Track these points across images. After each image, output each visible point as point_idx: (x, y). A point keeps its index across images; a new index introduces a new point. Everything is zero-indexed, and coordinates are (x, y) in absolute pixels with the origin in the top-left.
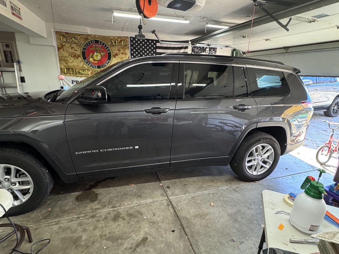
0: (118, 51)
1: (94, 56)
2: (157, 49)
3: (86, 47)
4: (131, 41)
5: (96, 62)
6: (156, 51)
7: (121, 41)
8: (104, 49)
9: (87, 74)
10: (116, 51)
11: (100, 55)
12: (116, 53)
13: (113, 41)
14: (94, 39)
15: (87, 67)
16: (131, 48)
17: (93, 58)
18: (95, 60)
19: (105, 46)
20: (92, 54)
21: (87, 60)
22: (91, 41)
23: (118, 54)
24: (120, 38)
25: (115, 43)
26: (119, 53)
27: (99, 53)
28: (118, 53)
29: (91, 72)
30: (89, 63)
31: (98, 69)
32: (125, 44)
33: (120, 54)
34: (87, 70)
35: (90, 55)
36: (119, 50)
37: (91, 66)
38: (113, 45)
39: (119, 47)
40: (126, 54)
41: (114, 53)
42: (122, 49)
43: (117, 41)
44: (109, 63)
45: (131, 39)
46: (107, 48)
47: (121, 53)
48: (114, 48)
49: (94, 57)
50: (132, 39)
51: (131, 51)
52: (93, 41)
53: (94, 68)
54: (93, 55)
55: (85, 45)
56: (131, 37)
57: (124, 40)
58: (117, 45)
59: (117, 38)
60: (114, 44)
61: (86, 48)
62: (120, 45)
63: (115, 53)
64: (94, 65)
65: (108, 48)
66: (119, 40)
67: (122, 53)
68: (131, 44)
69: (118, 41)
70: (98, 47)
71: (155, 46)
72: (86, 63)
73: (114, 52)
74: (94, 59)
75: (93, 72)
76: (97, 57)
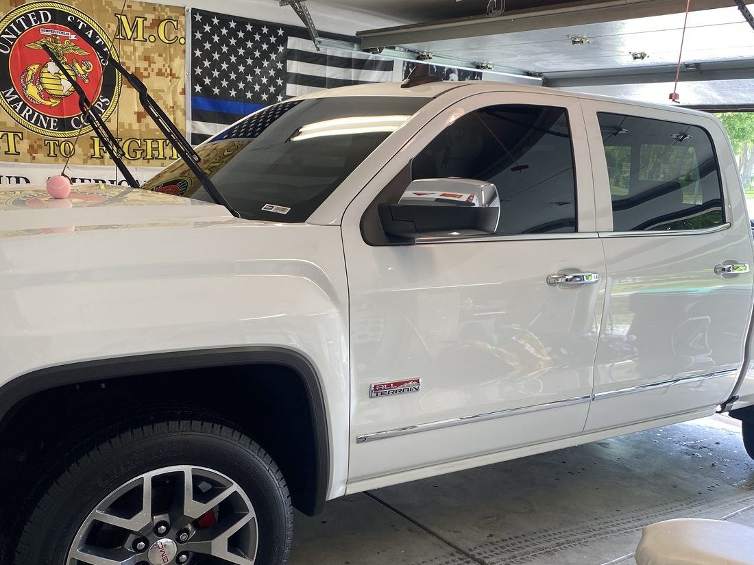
0: (146, 64)
1: (44, 75)
2: (288, 62)
3: (13, 36)
4: (196, 26)
5: (53, 103)
6: (285, 67)
7: (157, 23)
8: (88, 50)
9: (12, 150)
10: (135, 63)
12: (138, 69)
13: (124, 18)
14: (50, 6)
15: (11, 123)
16: (193, 54)
17: (40, 83)
18: (46, 95)
19: (93, 40)
20: (37, 66)
21: (14, 93)
22: (37, 12)
23: (145, 74)
24: (154, 9)
25: (134, 27)
27: (66, 64)
28: (142, 70)
29: (31, 146)
30: (24, 106)
31: (60, 134)
32: (172, 37)
33: (153, 75)
34: (11, 135)
35: (30, 73)
36: (147, 58)
37: (31, 117)
38: (125, 38)
39: (148, 45)
40: (172, 75)
42: (160, 55)
43: (140, 21)
44: (105, 108)
45: (193, 18)
47: (156, 70)
48: (129, 49)
49: (44, 81)
50: (198, 18)
51: (194, 66)
52: (45, 15)
53: (42, 126)
54: (40, 71)
55: (9, 27)
56: (194, 11)
57: (170, 19)
58: (140, 38)
59: (141, 9)
60: (129, 34)
61: (13, 40)
62: (152, 39)
64: (44, 117)
65: (105, 46)
66: (150, 17)
67: (160, 70)
68: (193, 36)
69: (147, 23)
70: (63, 39)
71: (281, 49)
72: (10, 103)
73: (128, 64)
74: (44, 89)
75: (40, 147)
76: (57, 82)
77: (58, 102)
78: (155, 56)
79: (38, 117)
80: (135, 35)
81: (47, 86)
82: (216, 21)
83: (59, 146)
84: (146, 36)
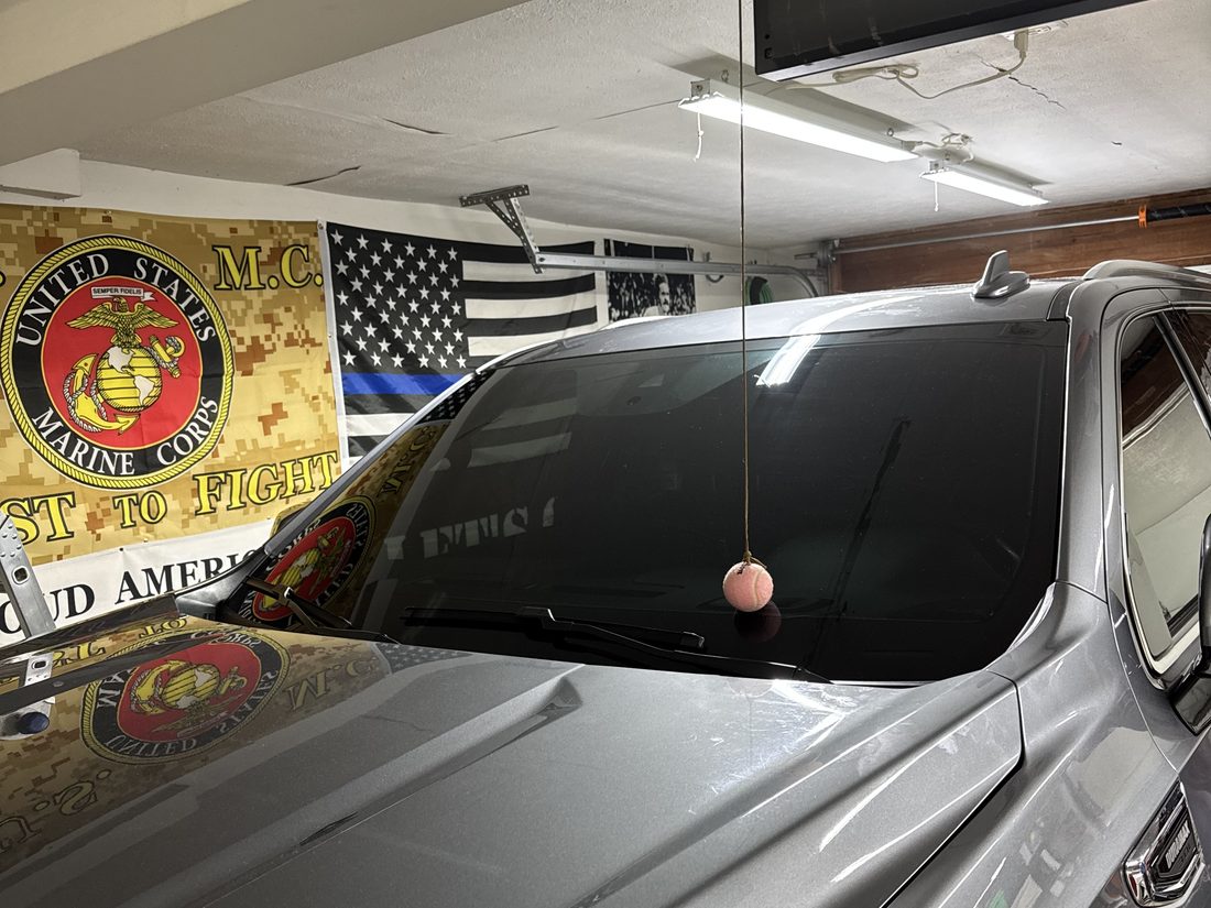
0: (267, 329)
1: (104, 374)
2: (467, 301)
3: (46, 310)
4: (337, 253)
5: (124, 423)
6: (463, 310)
7: (277, 255)
8: (173, 315)
9: (61, 532)
10: (251, 330)
11: (148, 362)
12: (255, 339)
13: (227, 252)
14: (106, 244)
15: (51, 477)
16: (337, 300)
17: (99, 391)
18: (110, 410)
19: (182, 296)
20: (89, 360)
21: (55, 418)
22: (84, 258)
23: (268, 346)
24: (272, 230)
25: (243, 267)
26: (268, 338)
27: (140, 347)
28: (262, 341)
29: (91, 516)
30: (74, 439)
31: (139, 480)
32: (302, 275)
33: (280, 345)
34: (53, 502)
35: (80, 374)
36: (268, 318)
37: (87, 458)
38: (232, 287)
39: (269, 294)
40: (313, 343)
41: (241, 341)
42: (288, 310)
43: (251, 253)
45: (331, 240)
46: (195, 307)
47: (284, 337)
48: (238, 306)
49: (105, 384)
50: (338, 238)
51: (340, 321)
52: (99, 263)
53: (108, 472)
54: (96, 368)
55: (36, 294)
56: (332, 227)
57: (297, 245)
58: (255, 284)
59: (251, 232)
60: (237, 277)
61: (45, 317)
62: (273, 282)
63: (248, 342)
64: (111, 453)
65: (201, 305)
66: (267, 245)
67: (290, 335)
68: (334, 270)
69: (263, 257)
70: (133, 301)
71: (455, 281)
72: (49, 439)
73: (240, 332)
74: (107, 401)
75: (106, 513)
76: (129, 383)
77: (132, 420)
78: (280, 312)
79: (100, 454)
80: (246, 281)
81: (110, 394)
82: (363, 242)
83: (139, 504)
84: (264, 280)
